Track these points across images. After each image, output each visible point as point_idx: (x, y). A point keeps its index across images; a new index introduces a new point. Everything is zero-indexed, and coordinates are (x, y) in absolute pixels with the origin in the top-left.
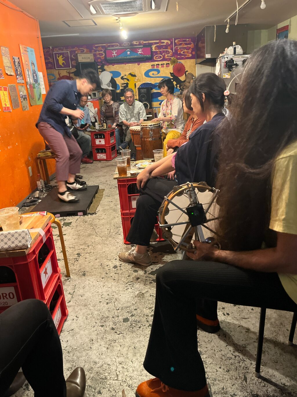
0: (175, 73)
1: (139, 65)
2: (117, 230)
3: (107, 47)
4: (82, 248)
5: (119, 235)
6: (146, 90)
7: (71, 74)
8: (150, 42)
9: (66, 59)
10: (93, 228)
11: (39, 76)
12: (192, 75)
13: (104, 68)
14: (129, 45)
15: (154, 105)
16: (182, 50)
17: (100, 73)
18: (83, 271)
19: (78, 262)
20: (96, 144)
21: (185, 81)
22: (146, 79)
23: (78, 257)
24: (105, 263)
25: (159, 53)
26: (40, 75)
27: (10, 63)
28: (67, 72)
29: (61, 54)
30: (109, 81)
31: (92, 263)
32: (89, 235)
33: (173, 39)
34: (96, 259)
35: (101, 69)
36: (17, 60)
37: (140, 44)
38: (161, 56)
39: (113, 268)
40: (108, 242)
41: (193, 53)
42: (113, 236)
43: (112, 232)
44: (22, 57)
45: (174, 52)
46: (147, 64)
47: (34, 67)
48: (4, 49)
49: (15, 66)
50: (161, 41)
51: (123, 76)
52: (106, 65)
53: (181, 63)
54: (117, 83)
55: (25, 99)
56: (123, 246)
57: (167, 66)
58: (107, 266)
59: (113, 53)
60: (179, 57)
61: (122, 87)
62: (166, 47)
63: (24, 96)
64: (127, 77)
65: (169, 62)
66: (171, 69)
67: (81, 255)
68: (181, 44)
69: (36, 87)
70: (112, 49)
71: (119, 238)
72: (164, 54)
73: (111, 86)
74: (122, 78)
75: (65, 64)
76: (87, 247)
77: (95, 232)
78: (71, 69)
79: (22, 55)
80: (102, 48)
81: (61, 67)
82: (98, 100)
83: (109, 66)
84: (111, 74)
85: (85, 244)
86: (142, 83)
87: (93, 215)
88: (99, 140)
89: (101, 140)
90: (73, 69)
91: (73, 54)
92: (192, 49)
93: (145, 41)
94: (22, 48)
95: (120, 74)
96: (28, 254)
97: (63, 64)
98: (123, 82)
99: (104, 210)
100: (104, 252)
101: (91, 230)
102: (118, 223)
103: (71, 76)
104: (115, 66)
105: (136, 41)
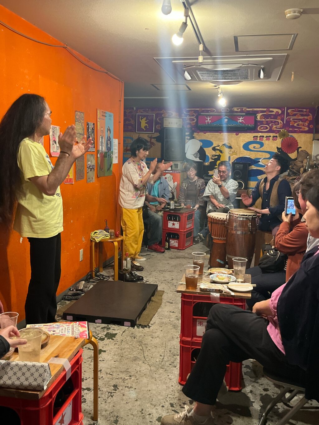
0: (284, 148)
1: (238, 135)
2: (173, 359)
3: (200, 112)
4: (121, 378)
5: (175, 368)
6: (242, 165)
7: (152, 139)
8: (255, 109)
9: (150, 122)
10: (142, 348)
11: (114, 144)
12: (306, 153)
13: (193, 136)
14: (228, 111)
15: (251, 184)
16: (297, 122)
17: (188, 140)
18: (116, 416)
19: (112, 399)
20: (169, 227)
21: (296, 159)
22: (244, 153)
23: (114, 391)
24: (147, 410)
25: (265, 123)
26: (115, 142)
27: (83, 129)
28: (148, 137)
29: (144, 116)
30: (197, 151)
31: (130, 406)
32: (135, 359)
33: (286, 108)
34: (137, 400)
35: (189, 136)
36: (91, 126)
37: (242, 111)
38: (266, 127)
39: (156, 420)
40: (157, 376)
41: (310, 126)
42: (165, 368)
43: (166, 362)
44: (98, 123)
45: (285, 123)
46: (248, 135)
47: (110, 133)
48: (79, 114)
49: (88, 133)
50: (269, 110)
51: (215, 146)
52: (196, 132)
53: (293, 137)
54: (207, 154)
55: (92, 170)
56: (177, 387)
57: (273, 140)
58: (150, 414)
59: (207, 120)
60: (291, 129)
61: (212, 159)
62: (276, 116)
63: (91, 166)
64: (220, 148)
65: (277, 135)
66: (278, 143)
67: (118, 389)
68: (295, 115)
69: (108, 156)
70: (206, 115)
71: (173, 372)
72: (271, 125)
73: (199, 157)
74: (214, 149)
75: (148, 127)
76: (129, 377)
77: (143, 356)
78: (153, 133)
79: (98, 120)
80: (194, 113)
81: (143, 130)
82: (180, 172)
83: (200, 133)
84: (201, 143)
85: (127, 371)
86: (238, 157)
87: (145, 328)
88: (172, 222)
89: (175, 222)
90: (156, 133)
91: (159, 118)
92: (310, 121)
93: (249, 108)
94: (99, 113)
95: (212, 144)
96: (42, 398)
97: (146, 127)
98: (214, 153)
99: (162, 324)
100: (150, 390)
101: (138, 351)
102: (176, 347)
103: (152, 141)
104: (207, 134)
105: (237, 108)
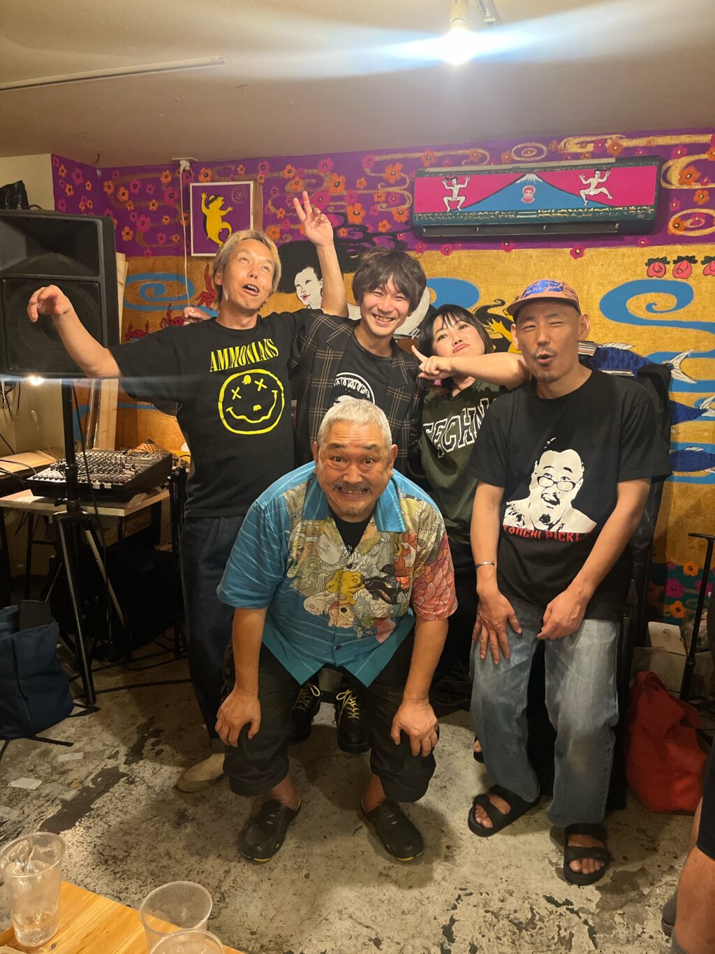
1: (580, 255)
8: (661, 141)
22: (604, 330)
25: (700, 198)
29: (217, 192)
38: (708, 216)
46: (623, 255)
51: (488, 304)
70: (444, 173)
81: (212, 247)
97: (223, 234)
105: (581, 139)
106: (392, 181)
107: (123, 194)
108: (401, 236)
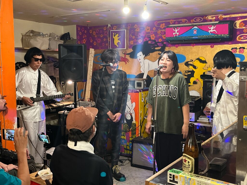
1: (213, 47)
13: (165, 50)
25: (245, 31)
29: (117, 32)
37: (216, 20)
46: (225, 47)
52: (168, 46)
59: (175, 32)
75: (120, 44)
80: (165, 25)
83: (171, 47)
90: (129, 49)
93: (225, 15)
97: (118, 43)
98: (187, 69)
103: (126, 58)
105: (212, 16)
106: (162, 28)
107: (94, 33)
108: (165, 43)
